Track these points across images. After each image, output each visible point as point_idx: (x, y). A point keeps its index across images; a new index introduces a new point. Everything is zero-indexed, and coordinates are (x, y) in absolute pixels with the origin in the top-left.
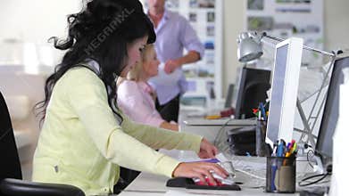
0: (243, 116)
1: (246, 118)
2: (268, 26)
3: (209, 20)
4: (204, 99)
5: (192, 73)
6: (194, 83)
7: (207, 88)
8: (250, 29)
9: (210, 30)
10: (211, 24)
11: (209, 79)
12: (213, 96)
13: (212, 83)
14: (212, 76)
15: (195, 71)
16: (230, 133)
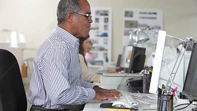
0: (132, 72)
1: (134, 73)
2: (135, 25)
3: (105, 22)
4: (102, 62)
5: (96, 49)
6: (97, 54)
7: (104, 57)
8: (126, 26)
9: (106, 27)
10: (106, 24)
11: (105, 52)
12: (107, 60)
13: (106, 54)
14: (106, 50)
15: (98, 47)
16: (128, 81)
